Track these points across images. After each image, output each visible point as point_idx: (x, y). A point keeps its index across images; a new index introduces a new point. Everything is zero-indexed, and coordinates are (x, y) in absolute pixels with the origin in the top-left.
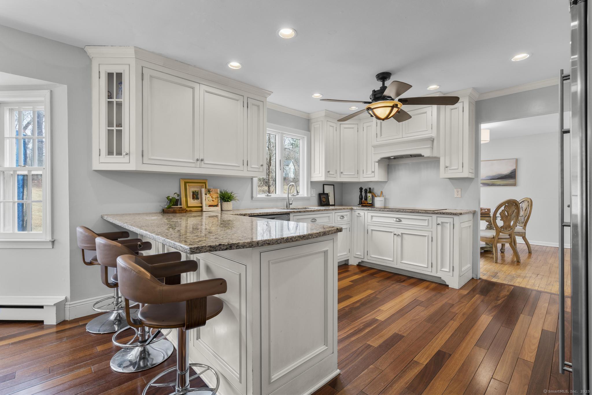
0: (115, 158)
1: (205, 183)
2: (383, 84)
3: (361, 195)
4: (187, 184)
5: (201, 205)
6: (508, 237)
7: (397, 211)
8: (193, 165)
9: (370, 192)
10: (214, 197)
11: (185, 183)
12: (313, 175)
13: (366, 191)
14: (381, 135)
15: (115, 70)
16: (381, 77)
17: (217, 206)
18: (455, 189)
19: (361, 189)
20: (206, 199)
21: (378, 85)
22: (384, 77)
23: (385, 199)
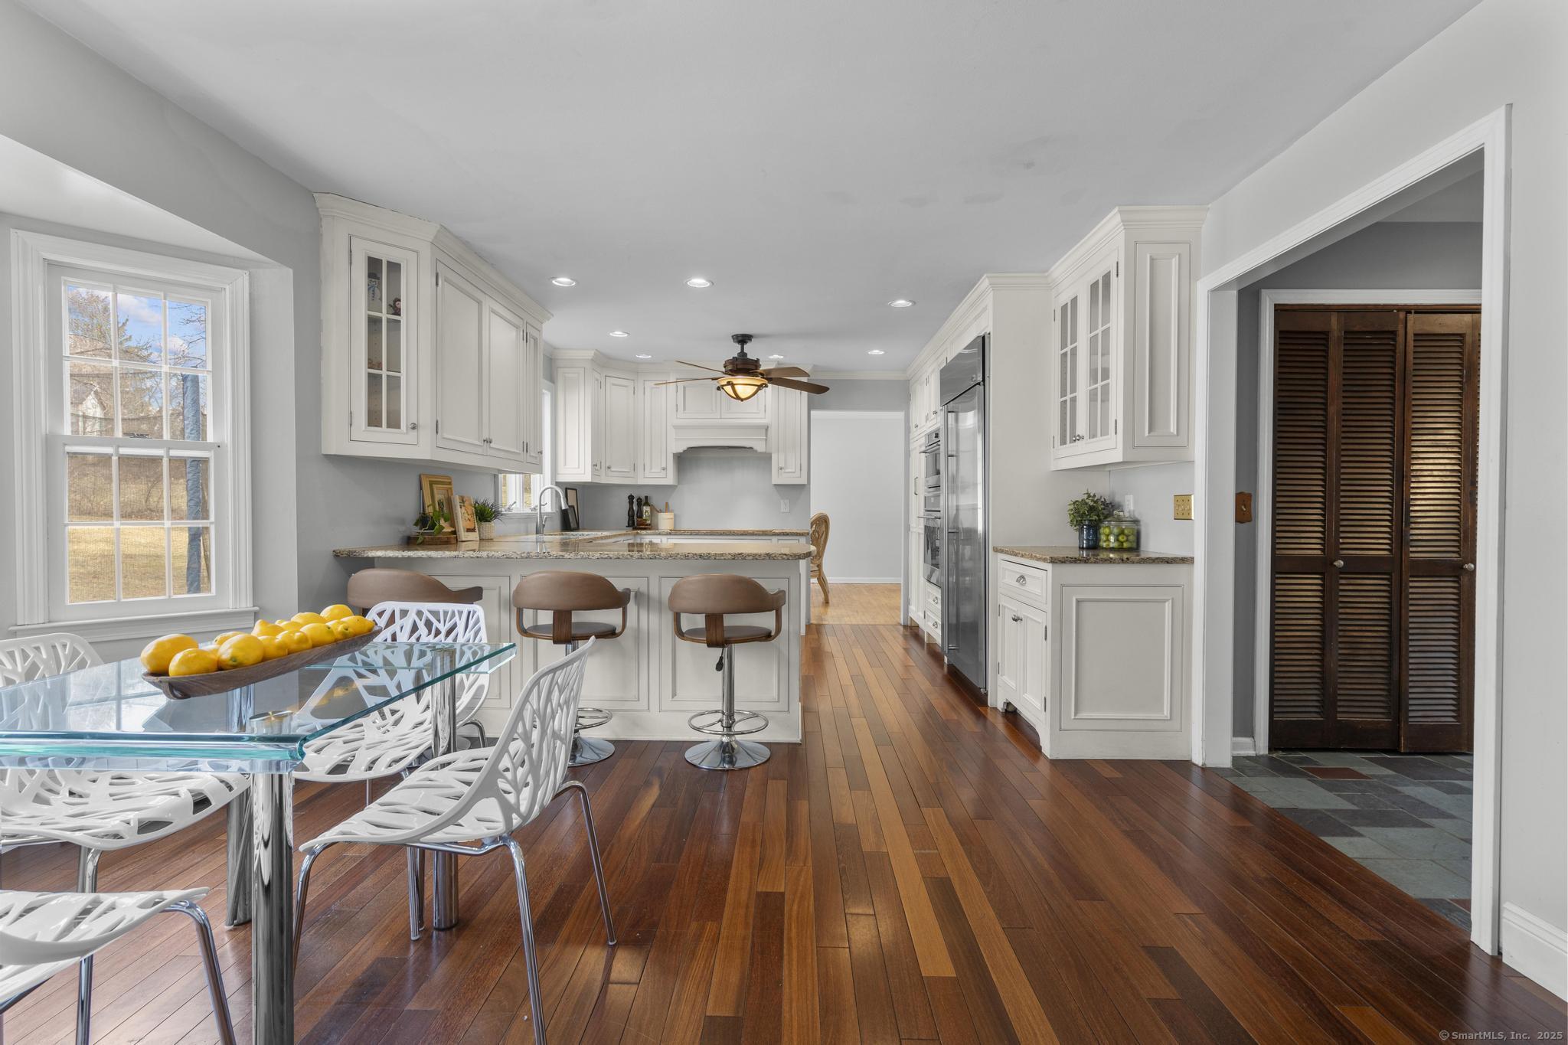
0: (383, 433)
1: (450, 483)
2: (742, 349)
3: (631, 508)
4: (435, 486)
5: (453, 529)
6: (817, 569)
7: (721, 535)
8: (480, 451)
9: (647, 504)
10: (469, 513)
11: (431, 484)
12: (561, 469)
13: (639, 500)
14: (685, 409)
15: (385, 254)
16: (740, 339)
17: (473, 530)
18: (782, 501)
19: (631, 498)
20: (464, 517)
21: (735, 350)
22: (743, 339)
23: (675, 515)
